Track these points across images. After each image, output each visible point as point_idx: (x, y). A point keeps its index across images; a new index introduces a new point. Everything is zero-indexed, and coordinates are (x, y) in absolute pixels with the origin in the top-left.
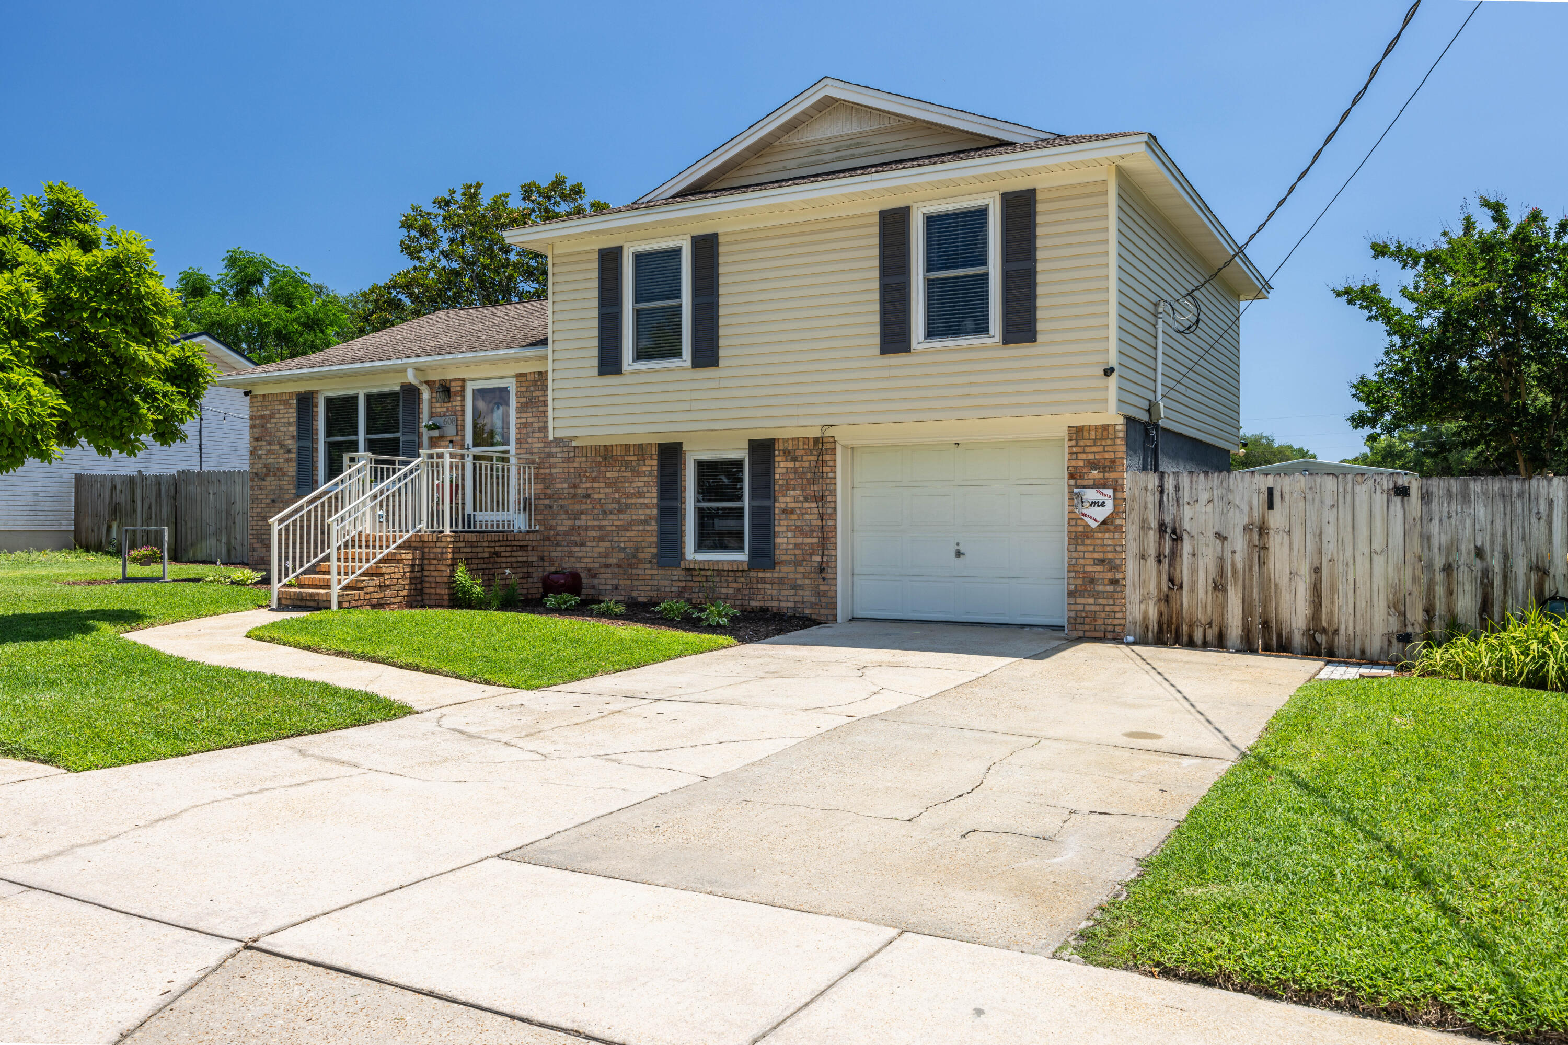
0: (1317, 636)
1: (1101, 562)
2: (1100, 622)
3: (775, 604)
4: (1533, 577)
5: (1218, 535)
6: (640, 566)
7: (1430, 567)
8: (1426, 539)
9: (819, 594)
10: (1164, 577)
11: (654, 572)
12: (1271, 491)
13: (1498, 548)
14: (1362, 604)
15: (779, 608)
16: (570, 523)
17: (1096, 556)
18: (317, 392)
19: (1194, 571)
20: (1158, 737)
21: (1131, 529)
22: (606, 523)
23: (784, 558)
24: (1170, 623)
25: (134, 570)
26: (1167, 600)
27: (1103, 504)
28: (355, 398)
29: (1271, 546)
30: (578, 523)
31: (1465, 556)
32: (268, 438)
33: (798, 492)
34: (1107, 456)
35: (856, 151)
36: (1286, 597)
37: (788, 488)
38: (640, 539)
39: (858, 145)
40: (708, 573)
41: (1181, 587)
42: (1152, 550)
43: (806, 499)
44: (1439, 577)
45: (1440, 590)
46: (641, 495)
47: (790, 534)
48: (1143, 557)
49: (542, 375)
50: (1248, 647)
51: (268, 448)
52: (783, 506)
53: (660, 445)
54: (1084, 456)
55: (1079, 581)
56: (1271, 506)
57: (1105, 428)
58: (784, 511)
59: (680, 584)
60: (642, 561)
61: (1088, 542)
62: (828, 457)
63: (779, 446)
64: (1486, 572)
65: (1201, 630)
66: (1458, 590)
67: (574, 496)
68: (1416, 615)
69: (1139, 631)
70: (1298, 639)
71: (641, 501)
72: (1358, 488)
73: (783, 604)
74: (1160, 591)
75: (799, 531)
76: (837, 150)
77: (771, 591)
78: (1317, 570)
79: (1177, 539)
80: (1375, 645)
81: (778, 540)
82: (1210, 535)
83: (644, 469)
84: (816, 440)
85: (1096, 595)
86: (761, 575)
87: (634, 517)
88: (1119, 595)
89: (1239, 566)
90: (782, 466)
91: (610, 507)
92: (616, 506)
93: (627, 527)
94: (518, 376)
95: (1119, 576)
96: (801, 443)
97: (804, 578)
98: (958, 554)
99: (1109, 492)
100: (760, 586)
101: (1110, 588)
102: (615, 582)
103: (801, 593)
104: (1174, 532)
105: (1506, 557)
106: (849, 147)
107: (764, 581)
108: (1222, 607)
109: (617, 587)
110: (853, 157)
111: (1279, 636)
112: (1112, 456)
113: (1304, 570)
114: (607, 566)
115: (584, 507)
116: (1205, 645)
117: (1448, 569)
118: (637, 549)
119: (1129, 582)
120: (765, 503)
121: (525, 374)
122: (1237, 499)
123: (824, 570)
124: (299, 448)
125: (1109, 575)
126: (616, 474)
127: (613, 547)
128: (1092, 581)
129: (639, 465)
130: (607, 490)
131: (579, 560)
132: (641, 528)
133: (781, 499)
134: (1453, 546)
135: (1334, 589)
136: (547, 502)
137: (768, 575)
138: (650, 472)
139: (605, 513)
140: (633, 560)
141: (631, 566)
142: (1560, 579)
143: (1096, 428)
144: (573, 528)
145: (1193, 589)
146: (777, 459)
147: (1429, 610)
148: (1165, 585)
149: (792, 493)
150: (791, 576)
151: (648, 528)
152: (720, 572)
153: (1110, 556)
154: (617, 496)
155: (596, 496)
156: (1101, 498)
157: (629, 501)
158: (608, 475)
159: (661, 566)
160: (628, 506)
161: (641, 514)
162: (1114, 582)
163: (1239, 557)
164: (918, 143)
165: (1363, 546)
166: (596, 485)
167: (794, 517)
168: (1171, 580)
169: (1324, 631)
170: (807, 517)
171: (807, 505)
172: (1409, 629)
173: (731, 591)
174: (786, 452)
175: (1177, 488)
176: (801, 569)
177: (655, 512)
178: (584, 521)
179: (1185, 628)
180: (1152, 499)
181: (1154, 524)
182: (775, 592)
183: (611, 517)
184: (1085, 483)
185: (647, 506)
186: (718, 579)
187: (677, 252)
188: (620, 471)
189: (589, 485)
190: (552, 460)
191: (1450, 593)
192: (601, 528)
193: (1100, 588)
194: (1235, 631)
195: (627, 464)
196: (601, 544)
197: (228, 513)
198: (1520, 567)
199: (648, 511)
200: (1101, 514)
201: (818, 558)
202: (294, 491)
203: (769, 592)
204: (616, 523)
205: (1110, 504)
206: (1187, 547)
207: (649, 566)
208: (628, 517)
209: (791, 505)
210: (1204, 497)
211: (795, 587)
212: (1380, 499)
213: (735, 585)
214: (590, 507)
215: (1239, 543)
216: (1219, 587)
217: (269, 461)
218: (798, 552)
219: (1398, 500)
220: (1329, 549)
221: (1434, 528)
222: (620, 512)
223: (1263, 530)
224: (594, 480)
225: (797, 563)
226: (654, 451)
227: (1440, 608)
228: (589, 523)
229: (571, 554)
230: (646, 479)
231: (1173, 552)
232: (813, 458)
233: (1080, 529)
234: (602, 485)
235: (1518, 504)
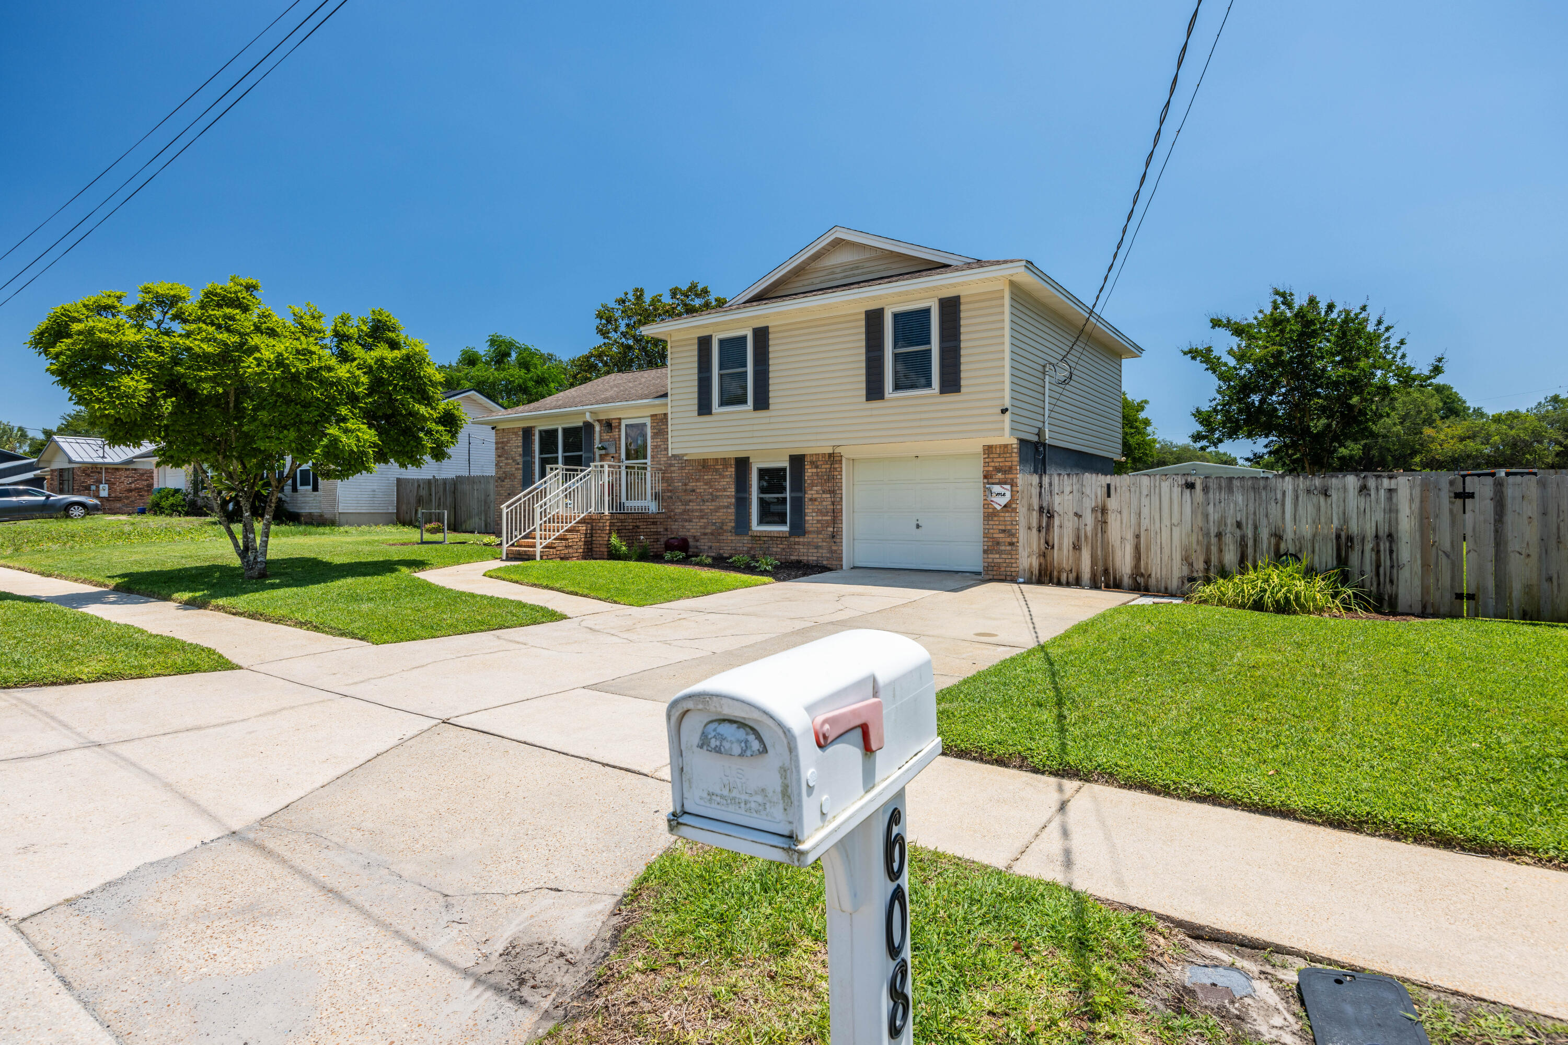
0: (1138, 578)
1: (1004, 531)
2: (1003, 569)
3: (805, 558)
4: (1273, 541)
5: (1076, 514)
6: (725, 534)
7: (1208, 534)
8: (1206, 516)
9: (832, 552)
10: (1043, 541)
11: (733, 538)
12: (1109, 486)
13: (1250, 522)
14: (1165, 558)
15: (808, 561)
16: (683, 507)
17: (1000, 527)
18: (534, 427)
19: (1061, 537)
20: (996, 635)
21: (1022, 510)
22: (705, 507)
23: (810, 529)
24: (1046, 570)
25: (427, 537)
26: (1044, 555)
27: (1004, 495)
28: (556, 430)
29: (1109, 521)
30: (688, 507)
31: (1230, 528)
32: (506, 456)
33: (819, 488)
34: (1007, 464)
35: (856, 272)
36: (1118, 554)
37: (813, 485)
38: (725, 517)
39: (857, 268)
40: (765, 539)
41: (1053, 547)
42: (1035, 524)
43: (824, 492)
44: (1214, 540)
45: (1214, 549)
46: (725, 490)
47: (814, 514)
48: (1029, 528)
49: (666, 415)
50: (1095, 586)
51: (506, 461)
52: (810, 496)
53: (736, 458)
54: (993, 464)
55: (990, 544)
56: (1109, 496)
57: (1006, 446)
58: (811, 500)
59: (748, 545)
60: (726, 531)
61: (996, 519)
62: (837, 466)
63: (808, 459)
64: (1243, 538)
65: (1065, 575)
66: (1225, 549)
67: (685, 491)
68: (1200, 565)
69: (1027, 575)
70: (1126, 581)
71: (725, 493)
72: (1163, 484)
73: (810, 558)
74: (1040, 549)
75: (820, 512)
76: (844, 271)
77: (803, 550)
78: (1138, 536)
79: (1051, 517)
80: (1174, 584)
81: (807, 518)
82: (1071, 514)
83: (727, 473)
84: (830, 455)
85: (1000, 552)
86: (797, 540)
87: (721, 504)
88: (1013, 552)
89: (1089, 534)
90: (809, 471)
91: (707, 497)
92: (710, 497)
93: (717, 510)
94: (652, 416)
95: (1014, 540)
96: (820, 457)
97: (823, 541)
98: (918, 526)
99: (1008, 487)
100: (796, 547)
101: (1009, 548)
102: (710, 544)
103: (821, 551)
104: (1048, 512)
105: (1256, 528)
106: (852, 269)
107: (798, 543)
108: (1078, 560)
109: (711, 547)
110: (854, 275)
111: (1115, 578)
112: (1009, 464)
113: (1130, 536)
114: (705, 534)
115: (691, 497)
116: (1068, 584)
117: (1219, 535)
118: (723, 523)
119: (1020, 544)
120: (799, 495)
121: (656, 415)
122: (1088, 491)
123: (835, 537)
124: (524, 462)
125: (1008, 540)
126: (710, 477)
127: (708, 523)
128: (998, 543)
129: (724, 471)
130: (705, 487)
131: (689, 530)
132: (725, 510)
133: (809, 492)
134: (1222, 521)
135: (1148, 548)
136: (669, 494)
137: (801, 540)
138: (731, 475)
139: (703, 501)
140: (721, 531)
141: (719, 534)
142: (1290, 541)
143: (1000, 446)
144: (685, 511)
145: (1060, 549)
146: (806, 467)
147: (1207, 562)
148: (1043, 546)
149: (815, 488)
150: (815, 540)
151: (729, 511)
152: (772, 538)
153: (1009, 527)
154: (711, 490)
155: (698, 491)
156: (1002, 491)
157: (718, 494)
158: (706, 477)
159: (737, 534)
160: (717, 497)
161: (725, 502)
162: (1012, 544)
163: (1089, 529)
164: (894, 266)
165: (1166, 521)
166: (698, 484)
167: (817, 503)
168: (1047, 543)
169: (1142, 575)
170: (824, 503)
171: (824, 496)
172: (1195, 575)
173: (776, 550)
174: (812, 463)
175: (1050, 484)
176: (821, 536)
177: (733, 500)
178: (692, 506)
179: (1055, 573)
180: (1035, 491)
181: (1036, 507)
182: (805, 551)
183: (707, 504)
184: (994, 481)
185: (728, 497)
186: (771, 542)
187: (744, 338)
188: (712, 475)
189: (694, 484)
190: (672, 468)
191: (1221, 551)
192: (701, 510)
193: (1003, 548)
194: (1086, 576)
195: (717, 470)
196: (702, 521)
197: (485, 502)
198: (1264, 534)
199: (729, 500)
200: (1003, 501)
201: (831, 529)
202: (520, 486)
204: (710, 507)
205: (1008, 494)
206: (1057, 522)
207: (730, 534)
208: (717, 504)
209: (815, 496)
210: (1067, 490)
211: (817, 547)
212: (1177, 490)
213: (781, 546)
214: (695, 497)
215: (1089, 519)
216: (1077, 547)
217: (506, 470)
218: (819, 525)
219: (1188, 491)
220: (1145, 523)
221: (1211, 509)
222: (713, 500)
223: (1104, 510)
224: (697, 480)
225: (819, 533)
226: (733, 462)
227: (1214, 560)
228: (694, 508)
229: (683, 527)
230: (728, 480)
231: (1048, 525)
232: (828, 466)
233: (991, 510)
234: (702, 484)
235: (1264, 494)
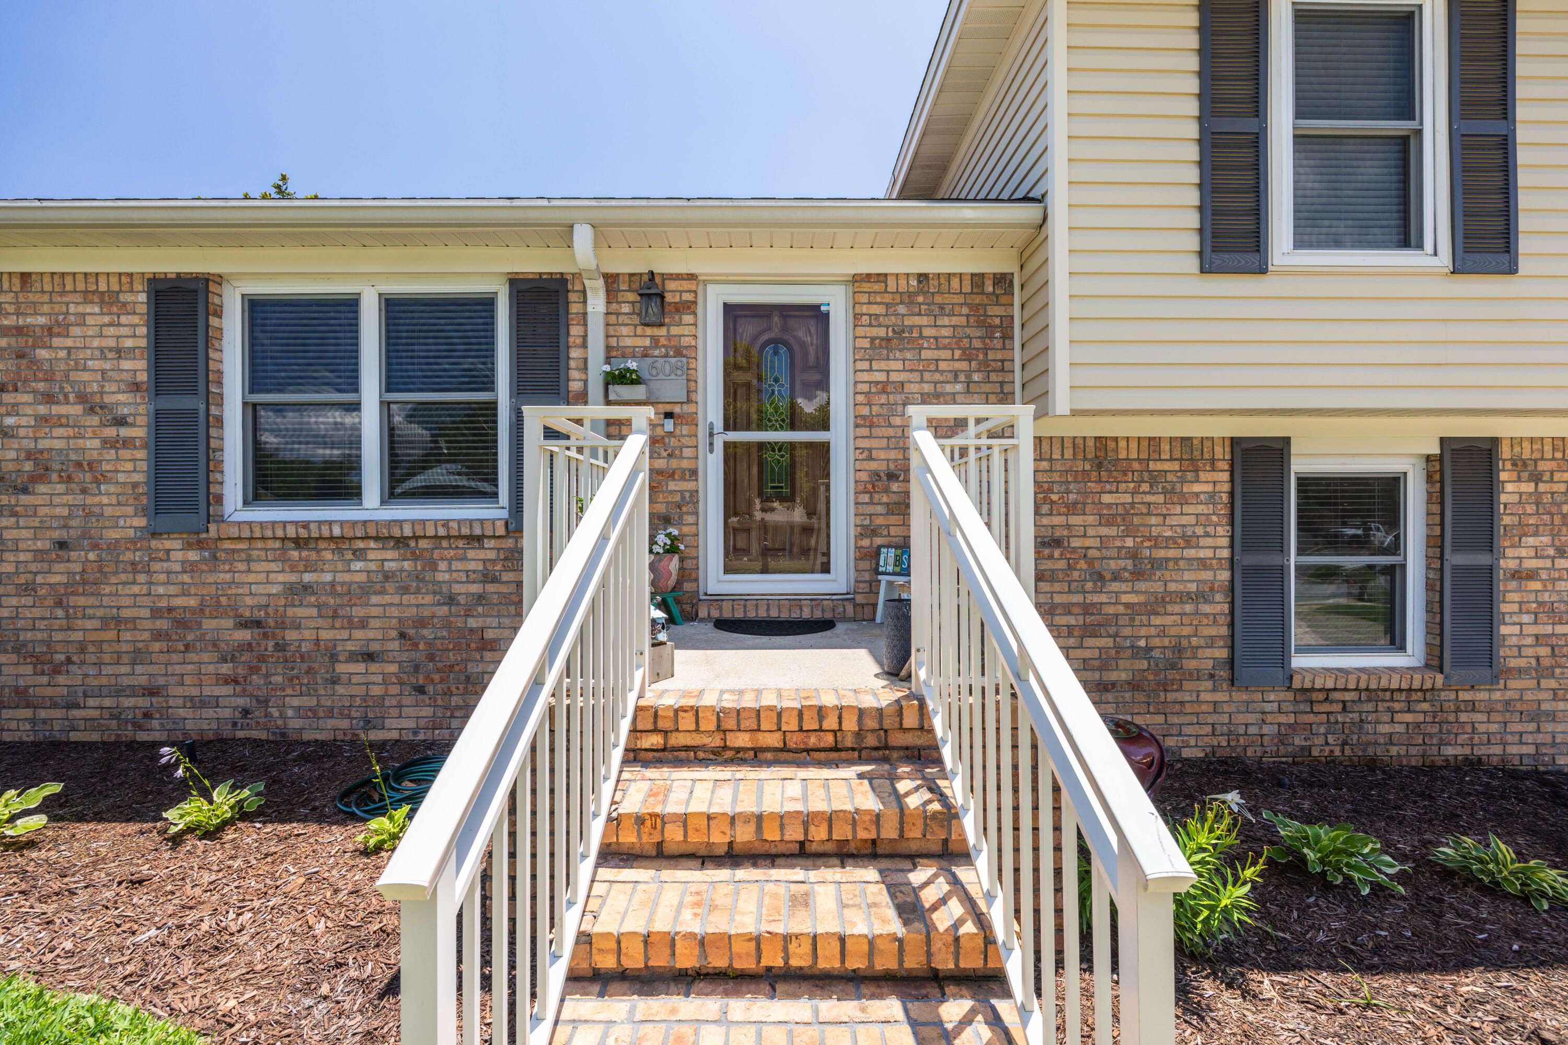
3: (1497, 750)
6: (1187, 685)
11: (1220, 697)
15: (1503, 758)
18: (219, 279)
22: (1104, 598)
23: (1513, 663)
28: (351, 304)
32: (41, 386)
33: (1546, 540)
37: (1523, 530)
38: (1186, 631)
40: (1348, 696)
43: (1560, 553)
46: (1189, 541)
47: (1526, 618)
51: (42, 410)
52: (1512, 564)
53: (1232, 439)
58: (1516, 575)
59: (1283, 719)
60: (1196, 675)
63: (1505, 452)
71: (1191, 553)
73: (1513, 750)
75: (1546, 612)
77: (1485, 725)
81: (1504, 630)
83: (1197, 488)
87: (1172, 587)
90: (1510, 491)
91: (1113, 565)
92: (1129, 564)
93: (1157, 604)
94: (857, 279)
96: (1548, 448)
97: (1555, 698)
100: (1463, 717)
103: (1548, 727)
107: (1472, 706)
118: (1179, 650)
120: (1483, 559)
121: (882, 278)
124: (159, 418)
126: (1128, 498)
127: (1118, 649)
129: (1183, 481)
130: (1104, 531)
132: (1188, 608)
133: (1510, 552)
137: (1482, 696)
138: (1212, 495)
139: (1099, 577)
140: (1171, 675)
141: (1165, 686)
146: (1503, 476)
149: (1531, 541)
150: (1529, 696)
151: (1206, 608)
154: (1129, 542)
155: (1075, 543)
157: (1161, 553)
158: (1107, 499)
159: (1236, 683)
160: (1157, 564)
161: (1190, 580)
166: (1075, 520)
167: (1535, 585)
171: (1562, 563)
173: (1400, 728)
174: (1519, 464)
176: (1553, 684)
177: (1223, 576)
182: (1494, 728)
183: (1115, 586)
185: (1203, 564)
186: (1370, 707)
188: (1134, 493)
189: (1057, 520)
192: (1087, 609)
195: (1155, 479)
196: (1089, 642)
199: (1207, 575)
202: (141, 522)
203: (1482, 728)
204: (1125, 599)
207: (1209, 684)
208: (1158, 587)
211: (1536, 716)
213: (1409, 718)
214: (1062, 564)
217: (43, 444)
218: (1544, 651)
222: (1138, 575)
224: (1072, 508)
225: (1541, 672)
226: (1222, 453)
228: (1058, 599)
230: (1201, 509)
234: (1091, 519)
